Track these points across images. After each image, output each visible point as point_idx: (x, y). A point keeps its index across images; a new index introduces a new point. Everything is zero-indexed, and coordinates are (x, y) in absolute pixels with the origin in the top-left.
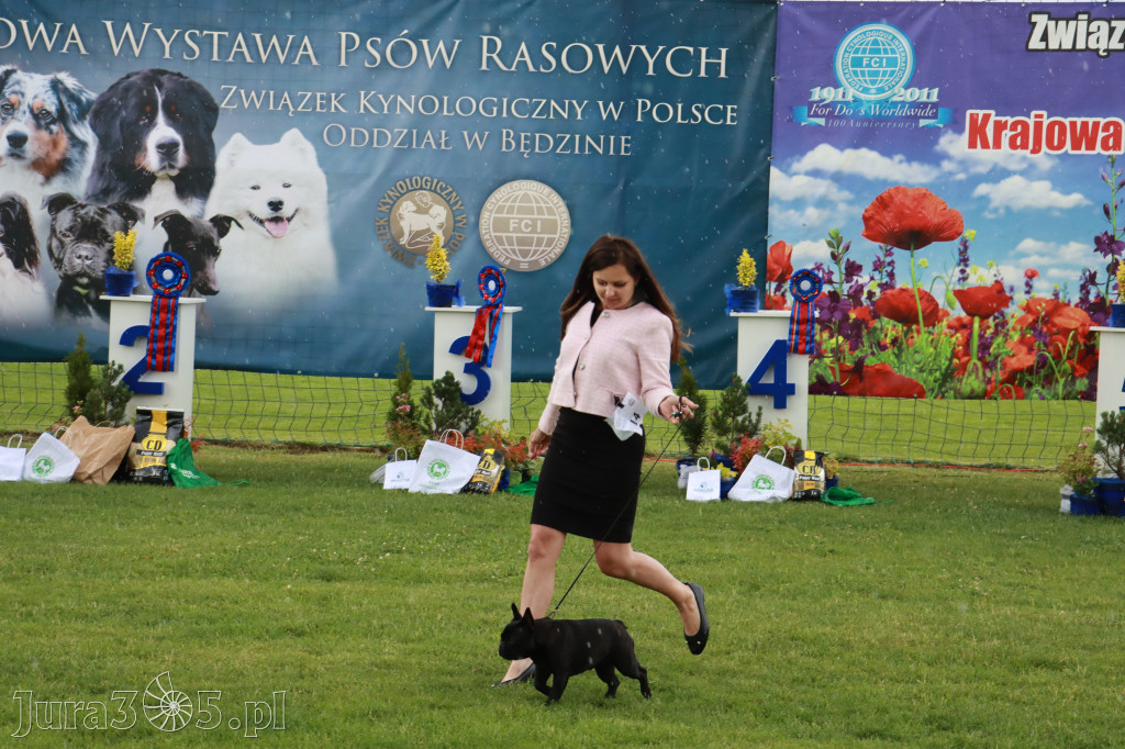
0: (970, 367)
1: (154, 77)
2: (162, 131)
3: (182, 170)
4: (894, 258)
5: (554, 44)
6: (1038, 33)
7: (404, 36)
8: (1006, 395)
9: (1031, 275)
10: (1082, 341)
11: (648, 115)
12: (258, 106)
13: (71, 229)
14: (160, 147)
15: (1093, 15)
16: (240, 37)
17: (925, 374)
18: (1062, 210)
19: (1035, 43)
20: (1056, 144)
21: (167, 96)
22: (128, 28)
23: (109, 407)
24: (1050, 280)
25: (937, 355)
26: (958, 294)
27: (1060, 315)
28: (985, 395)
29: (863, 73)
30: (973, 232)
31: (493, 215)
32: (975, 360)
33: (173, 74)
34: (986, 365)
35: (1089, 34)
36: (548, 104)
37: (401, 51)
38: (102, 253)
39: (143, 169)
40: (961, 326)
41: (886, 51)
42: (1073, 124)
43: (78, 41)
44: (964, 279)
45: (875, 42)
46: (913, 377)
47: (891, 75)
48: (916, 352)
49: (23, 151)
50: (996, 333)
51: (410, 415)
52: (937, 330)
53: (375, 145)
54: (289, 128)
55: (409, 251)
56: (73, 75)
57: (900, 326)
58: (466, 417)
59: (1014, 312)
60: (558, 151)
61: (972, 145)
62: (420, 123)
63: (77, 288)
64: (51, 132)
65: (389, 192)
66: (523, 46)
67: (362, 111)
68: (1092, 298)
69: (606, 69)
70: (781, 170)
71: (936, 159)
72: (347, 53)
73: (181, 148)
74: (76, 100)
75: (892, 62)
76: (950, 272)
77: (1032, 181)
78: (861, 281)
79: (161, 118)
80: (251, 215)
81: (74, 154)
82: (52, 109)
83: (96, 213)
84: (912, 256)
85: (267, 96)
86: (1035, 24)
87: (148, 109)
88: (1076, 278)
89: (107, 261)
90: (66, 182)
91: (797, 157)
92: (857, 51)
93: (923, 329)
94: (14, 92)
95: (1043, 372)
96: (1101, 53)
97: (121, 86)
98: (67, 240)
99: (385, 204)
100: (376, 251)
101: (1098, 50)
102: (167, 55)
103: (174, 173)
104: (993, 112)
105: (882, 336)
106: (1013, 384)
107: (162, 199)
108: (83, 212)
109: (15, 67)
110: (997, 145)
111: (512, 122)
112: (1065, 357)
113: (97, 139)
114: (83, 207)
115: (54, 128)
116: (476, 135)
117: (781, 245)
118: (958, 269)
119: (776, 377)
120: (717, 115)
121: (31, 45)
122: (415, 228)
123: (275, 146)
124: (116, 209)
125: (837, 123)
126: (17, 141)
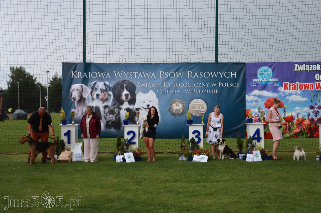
0: (287, 132)
1: (124, 81)
2: (125, 92)
3: (130, 99)
5: (202, 72)
7: (173, 72)
8: (294, 137)
9: (298, 114)
10: (309, 126)
11: (221, 85)
12: (144, 86)
13: (108, 112)
14: (125, 95)
16: (140, 73)
18: (303, 101)
19: (296, 69)
20: (301, 88)
21: (126, 85)
22: (118, 72)
23: (126, 147)
24: (302, 115)
26: (284, 118)
27: (304, 122)
28: (290, 137)
29: (263, 76)
30: (286, 106)
32: (288, 131)
33: (127, 81)
34: (290, 132)
35: (306, 68)
36: (201, 84)
37: (172, 75)
38: (114, 116)
39: (122, 99)
40: (285, 124)
42: (304, 85)
43: (109, 75)
44: (285, 115)
45: (265, 70)
47: (268, 76)
49: (99, 97)
50: (292, 125)
51: (184, 146)
53: (167, 93)
54: (150, 90)
55: (175, 113)
56: (108, 82)
58: (197, 146)
59: (295, 121)
60: (204, 93)
61: (285, 89)
62: (176, 88)
63: (109, 124)
65: (171, 102)
66: (196, 73)
67: (165, 86)
68: (310, 118)
69: (213, 77)
70: (248, 95)
71: (278, 92)
72: (161, 75)
73: (129, 95)
74: (109, 87)
75: (268, 74)
79: (125, 89)
80: (143, 108)
81: (109, 97)
82: (104, 89)
83: (113, 108)
85: (146, 84)
86: (295, 66)
87: (123, 88)
88: (306, 114)
89: (115, 118)
90: (107, 103)
91: (251, 92)
92: (261, 72)
94: (97, 86)
95: (301, 133)
96: (308, 71)
97: (118, 83)
98: (107, 114)
99: (170, 104)
100: (169, 114)
102: (126, 77)
103: (128, 100)
104: (288, 83)
106: (295, 135)
107: (126, 105)
108: (110, 108)
109: (97, 81)
110: (290, 89)
111: (194, 87)
112: (305, 130)
114: (110, 107)
115: (105, 92)
116: (187, 90)
117: (248, 110)
118: (283, 113)
119: (258, 136)
120: (235, 85)
121: (100, 77)
122: (176, 109)
123: (148, 94)
124: (117, 107)
125: (258, 86)
126: (98, 95)
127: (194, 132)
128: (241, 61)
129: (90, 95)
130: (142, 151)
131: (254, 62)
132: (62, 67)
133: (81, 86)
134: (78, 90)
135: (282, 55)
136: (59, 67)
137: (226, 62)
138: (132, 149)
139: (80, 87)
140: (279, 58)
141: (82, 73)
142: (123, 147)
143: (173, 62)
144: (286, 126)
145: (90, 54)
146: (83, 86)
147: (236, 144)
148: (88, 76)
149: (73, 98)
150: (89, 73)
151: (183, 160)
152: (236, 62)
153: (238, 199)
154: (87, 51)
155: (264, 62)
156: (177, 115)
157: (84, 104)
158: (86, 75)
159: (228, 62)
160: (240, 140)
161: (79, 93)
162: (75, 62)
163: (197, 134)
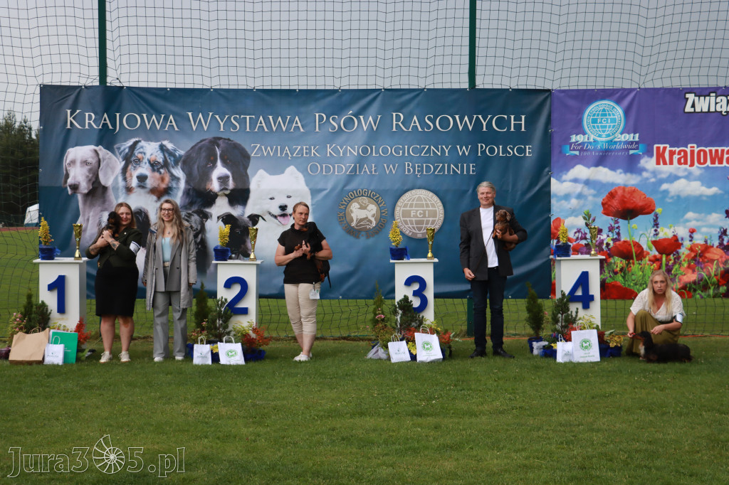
1: (215, 141)
2: (220, 170)
3: (232, 190)
4: (620, 224)
5: (432, 116)
6: (689, 103)
7: (351, 114)
9: (692, 231)
10: (721, 266)
11: (483, 152)
12: (272, 154)
14: (219, 178)
15: (718, 94)
16: (261, 118)
17: (638, 286)
18: (708, 197)
19: (688, 109)
20: (702, 161)
21: (222, 151)
22: (200, 115)
23: (221, 322)
24: (702, 234)
25: (644, 276)
26: (654, 243)
27: (708, 252)
29: (598, 127)
30: (661, 209)
31: (402, 209)
33: (225, 139)
35: (716, 103)
36: (429, 148)
37: (349, 122)
39: (211, 191)
40: (656, 260)
41: (609, 115)
42: (711, 151)
43: (174, 123)
44: (657, 235)
45: (604, 110)
46: (632, 288)
47: (613, 127)
48: (633, 274)
49: (145, 184)
50: (675, 263)
51: (383, 320)
52: (643, 262)
53: (336, 173)
54: (289, 166)
55: (356, 229)
56: (171, 142)
57: (624, 261)
58: (416, 320)
59: (684, 251)
60: (436, 173)
61: (658, 163)
62: (361, 161)
64: (160, 173)
65: (346, 199)
66: (415, 118)
67: (328, 155)
68: (725, 243)
69: (461, 128)
70: (557, 179)
71: (640, 171)
72: (319, 125)
73: (231, 179)
74: (174, 156)
75: (613, 121)
76: (649, 231)
77: (690, 181)
78: (602, 238)
79: (219, 163)
80: (270, 213)
81: (173, 184)
82: (161, 160)
83: (185, 215)
84: (629, 223)
85: (277, 149)
86: (688, 99)
87: (212, 158)
88: (716, 232)
91: (565, 172)
92: (594, 115)
93: (636, 262)
94: (141, 153)
95: (702, 284)
96: (724, 113)
97: (197, 147)
99: (343, 205)
100: (340, 230)
101: (721, 112)
102: (222, 129)
103: (228, 192)
104: (668, 146)
105: (615, 267)
106: (685, 290)
107: (221, 207)
109: (140, 139)
110: (671, 163)
111: (410, 158)
112: (713, 275)
113: (185, 176)
115: (162, 171)
116: (391, 166)
117: (558, 220)
118: (653, 229)
119: (583, 292)
120: (521, 151)
121: (148, 127)
122: (360, 217)
123: (282, 175)
124: (197, 212)
125: (585, 153)
126: (142, 178)
127: (409, 282)
128: (540, 85)
129: (120, 178)
130: (266, 335)
131: (576, 88)
132: (37, 98)
133: (96, 151)
134: (85, 163)
135: (652, 68)
136: (29, 99)
137: (499, 87)
138: (238, 327)
139: (92, 154)
140: (643, 78)
141: (98, 117)
142: (214, 322)
143: (352, 88)
144: (658, 263)
145: (118, 62)
146: (99, 152)
147: (525, 315)
148: (114, 125)
149: (70, 186)
150: (118, 115)
151: (380, 359)
152: (524, 87)
153: (527, 458)
154: (109, 54)
155: (602, 88)
156: (363, 233)
157: (104, 202)
158: (108, 122)
159: (504, 87)
160: (535, 302)
161: (90, 170)
162: (77, 84)
163: (416, 287)
